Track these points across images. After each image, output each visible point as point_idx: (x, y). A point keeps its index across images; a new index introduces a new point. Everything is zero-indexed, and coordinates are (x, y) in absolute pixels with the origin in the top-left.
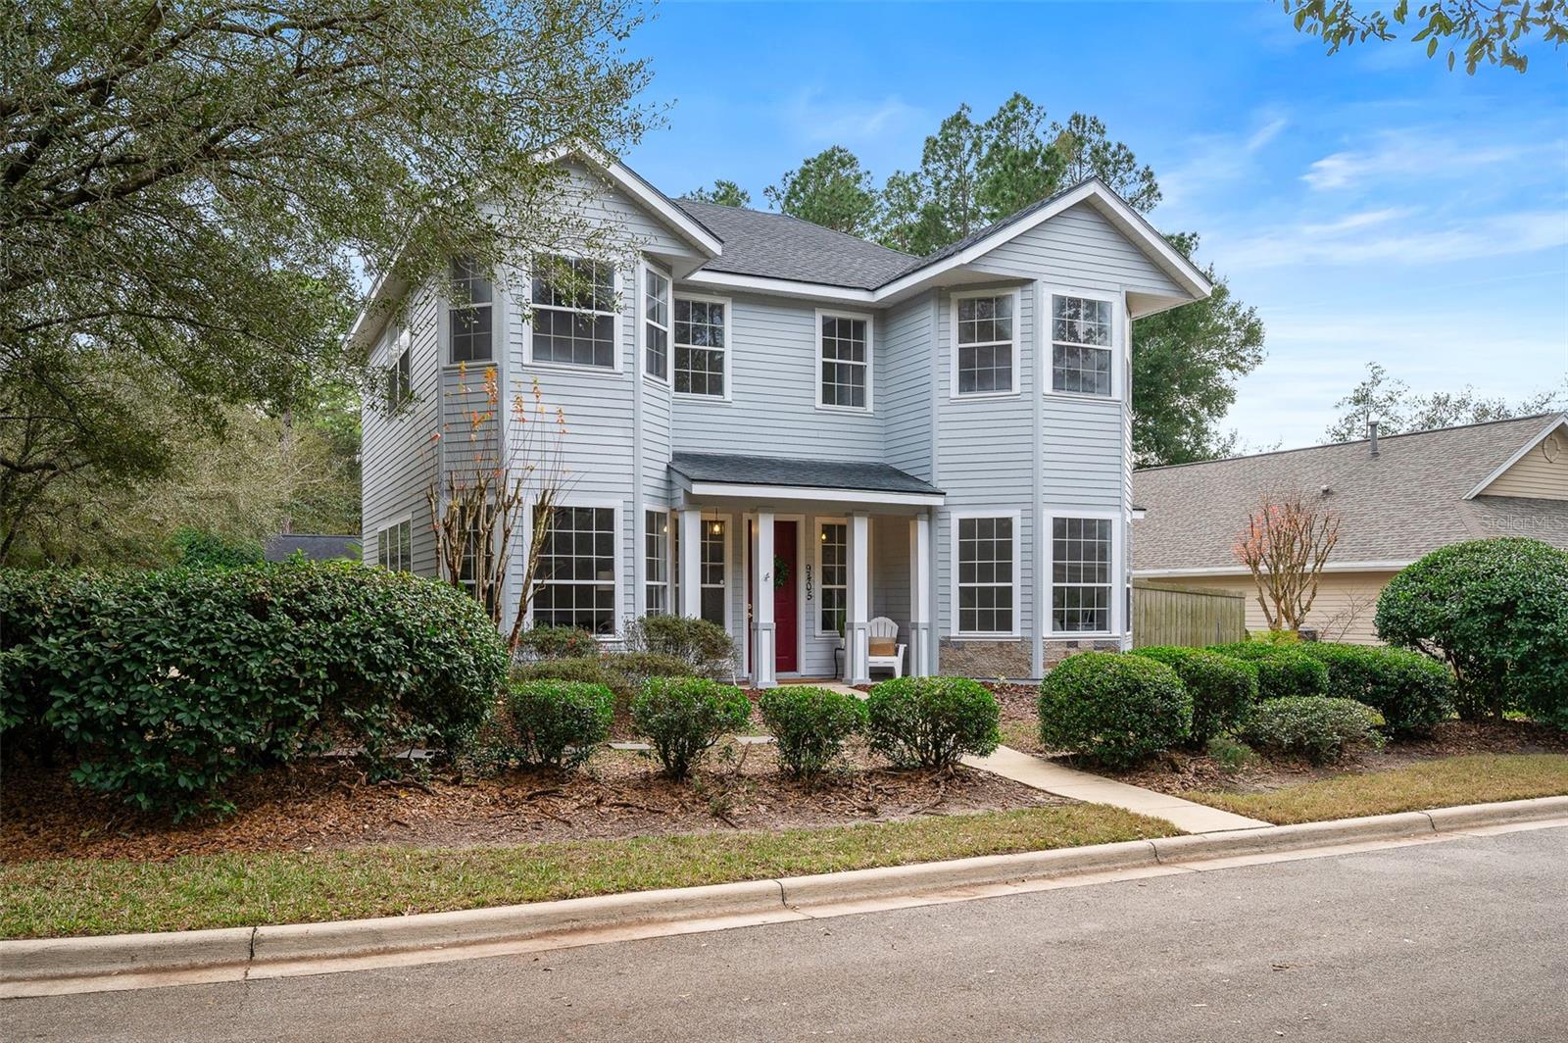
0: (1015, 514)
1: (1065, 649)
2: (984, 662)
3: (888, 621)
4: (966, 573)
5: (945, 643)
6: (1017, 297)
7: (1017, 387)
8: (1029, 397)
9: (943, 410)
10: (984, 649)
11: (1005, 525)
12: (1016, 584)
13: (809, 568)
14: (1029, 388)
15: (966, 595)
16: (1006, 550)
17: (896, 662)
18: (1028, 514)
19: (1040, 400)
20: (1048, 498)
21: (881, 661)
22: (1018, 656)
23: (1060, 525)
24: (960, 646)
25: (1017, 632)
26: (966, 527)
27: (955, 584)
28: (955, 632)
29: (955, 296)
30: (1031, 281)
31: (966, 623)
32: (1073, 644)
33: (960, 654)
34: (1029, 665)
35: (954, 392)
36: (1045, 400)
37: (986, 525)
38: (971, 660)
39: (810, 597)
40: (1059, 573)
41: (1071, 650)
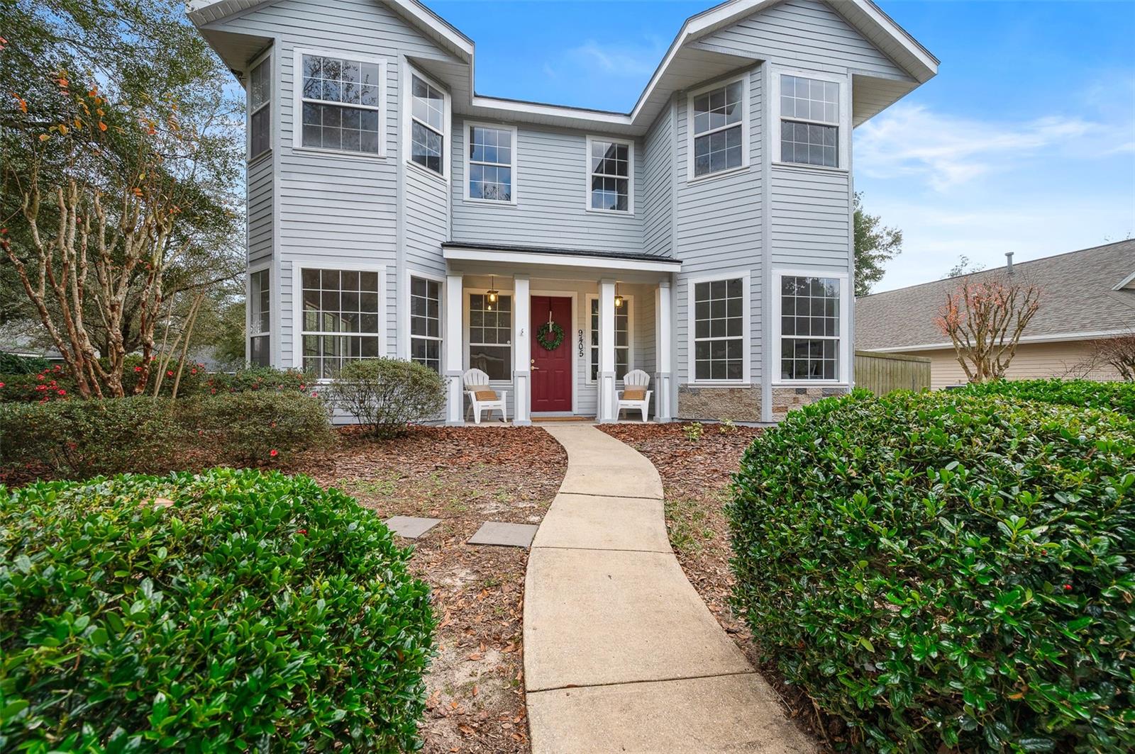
0: (745, 275)
1: (794, 395)
2: (716, 406)
3: (643, 373)
4: (701, 330)
5: (683, 390)
6: (747, 80)
7: (746, 161)
8: (758, 168)
9: (681, 193)
10: (718, 395)
11: (736, 285)
12: (746, 337)
13: (581, 332)
14: (758, 160)
15: (701, 349)
16: (737, 308)
17: (644, 406)
18: (758, 273)
19: (769, 170)
20: (775, 259)
21: (631, 404)
22: (749, 401)
23: (787, 282)
24: (696, 392)
25: (747, 380)
26: (701, 289)
27: (692, 339)
28: (692, 380)
29: (691, 95)
30: (759, 63)
31: (702, 372)
32: (802, 391)
33: (696, 399)
34: (759, 409)
35: (691, 175)
36: (774, 170)
37: (718, 286)
38: (705, 404)
39: (581, 354)
40: (787, 327)
41: (799, 396)
